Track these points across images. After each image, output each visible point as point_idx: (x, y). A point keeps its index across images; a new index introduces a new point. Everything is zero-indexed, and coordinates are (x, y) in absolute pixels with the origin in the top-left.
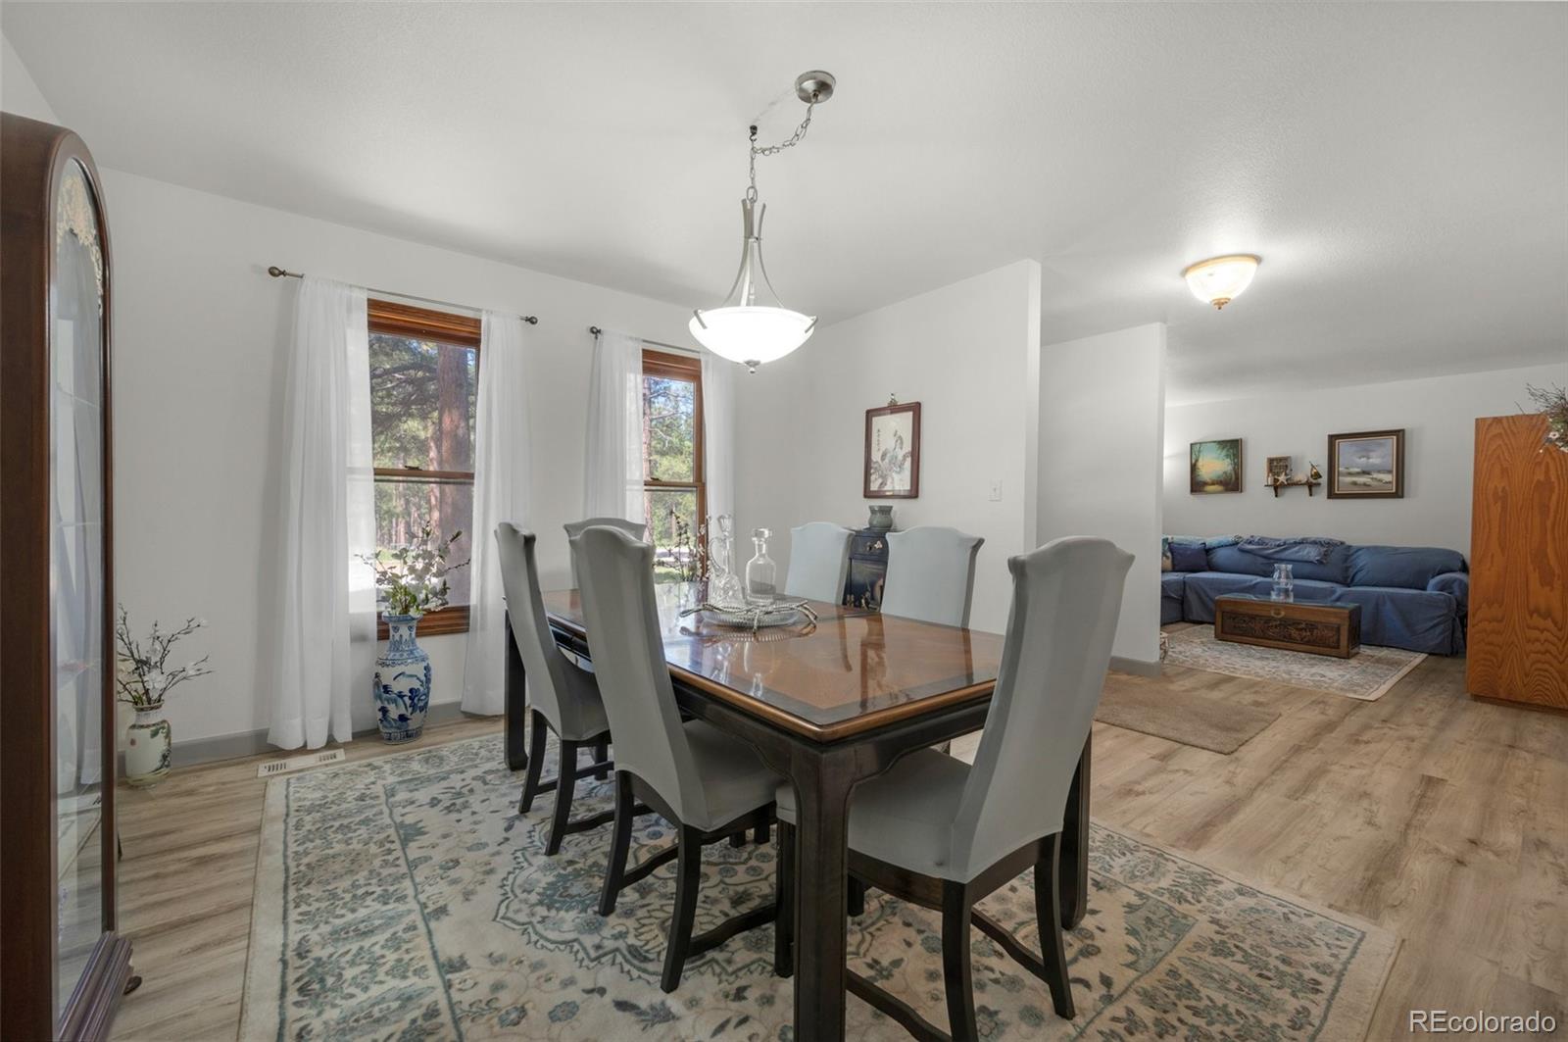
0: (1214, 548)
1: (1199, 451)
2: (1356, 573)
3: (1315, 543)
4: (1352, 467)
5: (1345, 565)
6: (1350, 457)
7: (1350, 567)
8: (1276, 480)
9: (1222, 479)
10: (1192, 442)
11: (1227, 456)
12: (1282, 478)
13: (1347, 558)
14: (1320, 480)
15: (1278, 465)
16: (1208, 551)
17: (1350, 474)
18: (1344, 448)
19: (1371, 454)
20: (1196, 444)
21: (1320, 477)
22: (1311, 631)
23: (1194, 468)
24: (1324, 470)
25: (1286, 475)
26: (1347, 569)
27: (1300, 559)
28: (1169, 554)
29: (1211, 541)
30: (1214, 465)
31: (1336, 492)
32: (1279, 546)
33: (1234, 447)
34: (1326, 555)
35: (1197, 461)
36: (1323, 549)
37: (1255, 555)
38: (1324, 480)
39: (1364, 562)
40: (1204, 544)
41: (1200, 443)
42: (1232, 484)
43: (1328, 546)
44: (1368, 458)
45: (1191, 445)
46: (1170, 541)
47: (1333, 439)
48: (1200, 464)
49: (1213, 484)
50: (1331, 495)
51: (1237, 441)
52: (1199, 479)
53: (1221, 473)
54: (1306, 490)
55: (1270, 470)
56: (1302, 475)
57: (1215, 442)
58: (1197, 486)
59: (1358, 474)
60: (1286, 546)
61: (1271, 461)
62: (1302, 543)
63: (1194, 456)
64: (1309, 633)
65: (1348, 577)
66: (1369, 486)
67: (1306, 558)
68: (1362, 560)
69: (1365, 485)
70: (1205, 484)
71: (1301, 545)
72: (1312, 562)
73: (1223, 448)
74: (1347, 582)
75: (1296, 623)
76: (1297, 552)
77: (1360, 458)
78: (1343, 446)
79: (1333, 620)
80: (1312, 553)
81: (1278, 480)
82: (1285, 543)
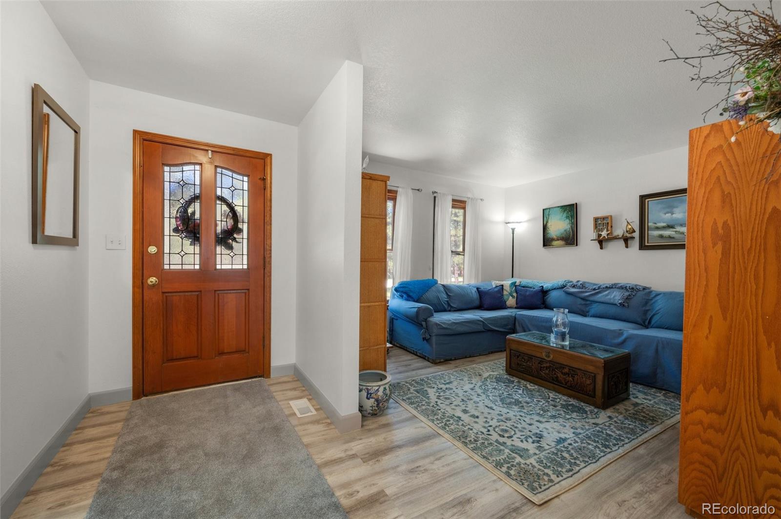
0: (550, 290)
1: (549, 215)
2: (654, 315)
3: (622, 288)
4: (660, 222)
5: (644, 308)
6: (658, 214)
7: (648, 310)
8: (600, 235)
9: (564, 236)
10: (544, 208)
11: (567, 217)
12: (604, 233)
13: (647, 302)
14: (634, 235)
15: (601, 223)
16: (544, 292)
17: (657, 228)
18: (653, 205)
19: (676, 210)
20: (545, 209)
21: (635, 232)
22: (573, 377)
23: (545, 228)
24: (636, 226)
25: (607, 230)
26: (646, 312)
27: (609, 301)
28: (515, 294)
29: (547, 285)
30: (559, 225)
31: (646, 244)
32: (594, 289)
33: (571, 210)
34: (628, 298)
35: (547, 222)
36: (627, 294)
37: (575, 296)
38: (636, 235)
39: (660, 307)
40: (542, 287)
41: (549, 208)
42: (571, 239)
43: (632, 291)
44: (672, 214)
45: (543, 210)
46: (517, 284)
47: (643, 198)
48: (549, 225)
49: (558, 240)
50: (642, 247)
51: (572, 205)
52: (549, 236)
53: (562, 231)
54: (622, 243)
55: (596, 226)
56: (619, 231)
57: (559, 207)
58: (547, 242)
59: (664, 228)
60: (600, 289)
61: (596, 220)
62: (612, 288)
63: (545, 218)
64: (571, 379)
65: (646, 320)
66: (673, 238)
67: (612, 301)
68: (660, 305)
69: (670, 237)
70: (553, 240)
71: (612, 290)
72: (616, 305)
73: (564, 211)
74: (646, 324)
75: (562, 366)
76: (607, 295)
77: (665, 214)
78: (651, 204)
79: (591, 368)
80: (616, 296)
81: (601, 235)
82: (599, 288)
